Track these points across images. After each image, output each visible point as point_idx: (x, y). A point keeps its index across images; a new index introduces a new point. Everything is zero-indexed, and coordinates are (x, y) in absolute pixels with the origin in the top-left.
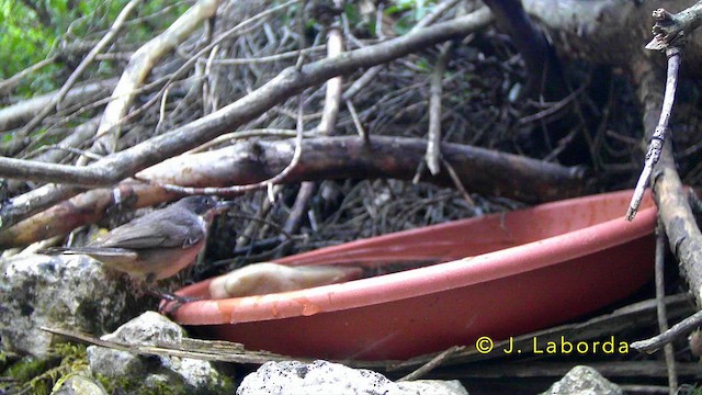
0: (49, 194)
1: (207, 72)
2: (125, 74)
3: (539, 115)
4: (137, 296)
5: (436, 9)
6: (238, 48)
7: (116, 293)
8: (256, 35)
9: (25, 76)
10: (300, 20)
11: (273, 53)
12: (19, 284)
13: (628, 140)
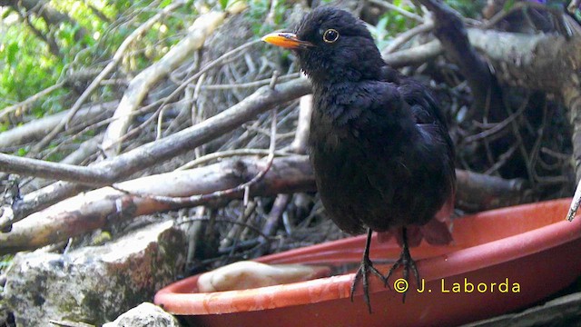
0: (55, 192)
1: (196, 96)
2: (125, 98)
3: (483, 134)
4: (135, 289)
5: (393, 43)
6: (223, 75)
7: (117, 287)
8: (238, 64)
9: (37, 99)
10: (276, 51)
11: (252, 81)
12: (33, 278)
13: (559, 156)
